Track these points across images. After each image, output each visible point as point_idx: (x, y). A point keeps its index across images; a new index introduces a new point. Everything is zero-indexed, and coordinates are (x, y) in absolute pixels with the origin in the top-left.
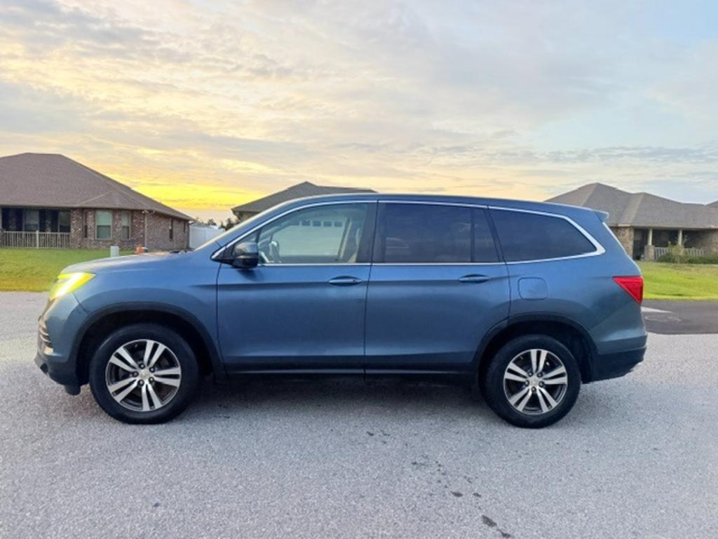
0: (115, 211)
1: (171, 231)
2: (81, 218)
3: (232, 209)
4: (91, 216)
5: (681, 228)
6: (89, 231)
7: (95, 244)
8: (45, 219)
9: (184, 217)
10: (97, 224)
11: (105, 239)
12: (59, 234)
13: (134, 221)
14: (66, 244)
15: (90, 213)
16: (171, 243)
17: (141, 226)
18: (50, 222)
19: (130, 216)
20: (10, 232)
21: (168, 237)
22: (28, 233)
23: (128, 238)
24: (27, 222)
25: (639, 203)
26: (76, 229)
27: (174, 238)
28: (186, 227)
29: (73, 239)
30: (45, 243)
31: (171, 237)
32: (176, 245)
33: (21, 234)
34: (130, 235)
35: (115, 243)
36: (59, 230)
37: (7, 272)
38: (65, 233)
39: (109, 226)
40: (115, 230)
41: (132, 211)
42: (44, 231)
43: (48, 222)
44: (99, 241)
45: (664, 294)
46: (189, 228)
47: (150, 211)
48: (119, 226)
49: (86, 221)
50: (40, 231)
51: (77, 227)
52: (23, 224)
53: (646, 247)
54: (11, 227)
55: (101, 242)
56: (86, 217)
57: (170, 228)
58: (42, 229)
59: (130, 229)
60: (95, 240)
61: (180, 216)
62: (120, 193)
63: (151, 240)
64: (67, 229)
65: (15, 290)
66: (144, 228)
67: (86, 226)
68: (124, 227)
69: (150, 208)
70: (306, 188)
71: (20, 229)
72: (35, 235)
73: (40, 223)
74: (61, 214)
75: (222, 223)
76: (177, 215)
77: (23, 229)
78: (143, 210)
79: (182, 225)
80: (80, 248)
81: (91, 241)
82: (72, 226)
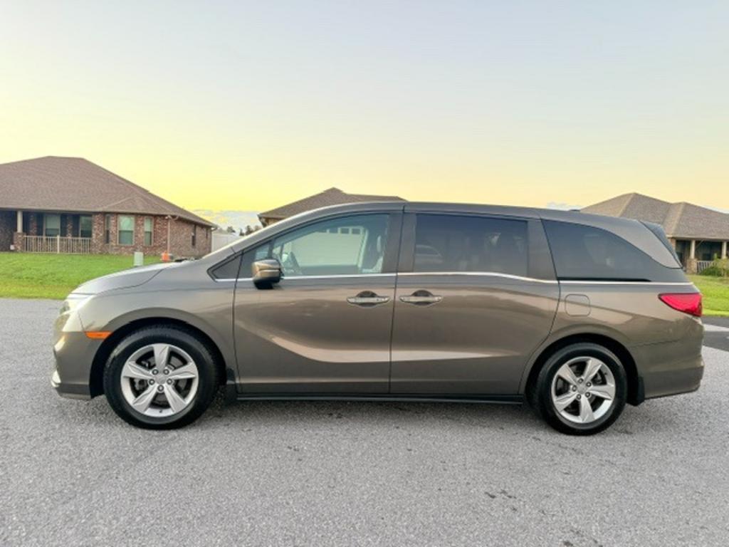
0: (138, 215)
1: (194, 238)
2: (102, 222)
3: (258, 215)
4: (114, 221)
5: (725, 240)
6: (111, 236)
7: (116, 250)
8: (66, 224)
9: (207, 224)
10: (119, 229)
11: (126, 245)
12: (80, 238)
13: (157, 226)
14: (88, 249)
15: (112, 218)
16: (193, 250)
17: (164, 231)
18: (71, 227)
19: (153, 220)
20: (30, 237)
21: (191, 242)
22: (48, 238)
23: (151, 244)
24: (49, 227)
25: (679, 213)
26: (97, 234)
27: (197, 245)
28: (209, 234)
29: (95, 244)
30: (66, 248)
31: (194, 244)
32: (198, 252)
33: (42, 239)
34: (152, 241)
35: (137, 248)
36: (80, 234)
37: (27, 278)
38: (86, 239)
39: (132, 232)
40: (136, 236)
41: (155, 216)
42: (65, 236)
43: (70, 226)
44: (121, 247)
45: (719, 310)
46: (211, 234)
47: (174, 217)
48: (141, 231)
49: (108, 227)
50: (61, 235)
51: (98, 232)
52: (44, 228)
53: (688, 261)
54: (31, 231)
55: (123, 248)
56: (108, 223)
57: (193, 234)
58: (63, 234)
59: (153, 235)
60: (116, 246)
61: (204, 223)
62: (142, 197)
63: (173, 246)
64: (87, 234)
65: (36, 297)
66: (167, 234)
67: (108, 232)
68: (146, 232)
69: (173, 214)
70: (333, 194)
71: (40, 233)
72: (55, 240)
73: (61, 228)
74: (83, 219)
75: (241, 230)
76: (200, 221)
77: (44, 234)
78: (166, 216)
79: (204, 231)
80: (101, 254)
81: (112, 246)
82: (93, 231)
